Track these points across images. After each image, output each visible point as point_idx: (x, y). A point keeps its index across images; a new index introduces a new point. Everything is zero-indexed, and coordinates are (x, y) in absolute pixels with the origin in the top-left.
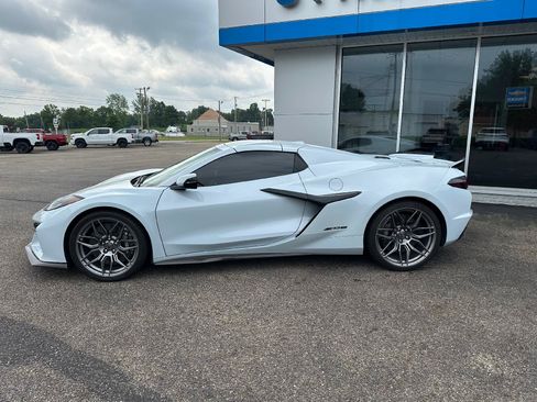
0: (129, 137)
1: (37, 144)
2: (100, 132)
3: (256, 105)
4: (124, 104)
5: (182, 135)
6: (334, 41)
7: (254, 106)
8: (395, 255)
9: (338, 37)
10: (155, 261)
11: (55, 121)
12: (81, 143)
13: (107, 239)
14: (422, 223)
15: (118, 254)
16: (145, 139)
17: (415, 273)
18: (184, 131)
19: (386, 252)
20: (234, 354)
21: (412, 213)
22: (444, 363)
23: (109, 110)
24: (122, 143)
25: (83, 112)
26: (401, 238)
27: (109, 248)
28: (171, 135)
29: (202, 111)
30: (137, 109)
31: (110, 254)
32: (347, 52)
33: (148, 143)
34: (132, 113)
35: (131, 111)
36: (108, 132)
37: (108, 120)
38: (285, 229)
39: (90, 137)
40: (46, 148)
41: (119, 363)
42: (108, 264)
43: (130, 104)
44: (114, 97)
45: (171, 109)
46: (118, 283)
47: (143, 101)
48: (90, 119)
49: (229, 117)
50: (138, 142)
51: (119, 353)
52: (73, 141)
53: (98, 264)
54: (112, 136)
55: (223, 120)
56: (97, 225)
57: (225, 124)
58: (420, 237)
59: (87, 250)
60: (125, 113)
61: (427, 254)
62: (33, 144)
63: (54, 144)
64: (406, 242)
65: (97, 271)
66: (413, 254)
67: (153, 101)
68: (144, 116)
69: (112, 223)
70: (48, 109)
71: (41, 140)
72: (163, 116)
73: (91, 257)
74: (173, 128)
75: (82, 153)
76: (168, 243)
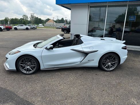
0: (29, 27)
1: (4, 29)
2: (21, 26)
3: (63, 18)
4: (27, 18)
5: (43, 26)
6: (88, 4)
7: (63, 19)
8: (106, 67)
9: (89, 3)
10: (41, 69)
11: (8, 22)
12: (16, 29)
13: (27, 63)
14: (114, 59)
15: (31, 67)
16: (33, 28)
17: (111, 72)
18: (44, 25)
19: (104, 66)
20: (66, 99)
21: (112, 56)
22: (123, 102)
23: (23, 19)
24: (27, 29)
25: (16, 19)
26: (108, 63)
27: (28, 66)
28: (40, 26)
29: (48, 20)
30: (31, 19)
31: (28, 67)
32: (91, 7)
33: (34, 29)
34: (29, 20)
35: (29, 19)
36: (23, 26)
37: (23, 22)
38: (77, 60)
39: (18, 27)
40: (6, 30)
41: (34, 102)
42: (28, 70)
43: (29, 18)
44: (24, 16)
45: (40, 19)
46: (31, 75)
47: (32, 17)
48: (18, 21)
49: (56, 22)
50: (31, 28)
51: (34, 99)
52: (14, 28)
53: (25, 70)
54: (24, 27)
55: (54, 22)
56: (24, 59)
57: (55, 24)
58: (113, 62)
59: (22, 66)
60: (27, 20)
61: (115, 67)
62: (2, 29)
63: (8, 29)
64: (109, 64)
65: (25, 72)
66: (111, 67)
67: (35, 17)
68: (33, 21)
69: (29, 59)
70: (6, 19)
71: (5, 28)
72: (38, 21)
73: (23, 68)
74: (41, 25)
75: (16, 31)
76: (45, 64)
